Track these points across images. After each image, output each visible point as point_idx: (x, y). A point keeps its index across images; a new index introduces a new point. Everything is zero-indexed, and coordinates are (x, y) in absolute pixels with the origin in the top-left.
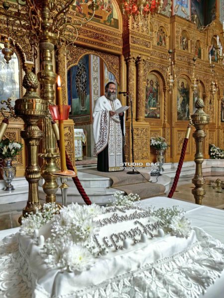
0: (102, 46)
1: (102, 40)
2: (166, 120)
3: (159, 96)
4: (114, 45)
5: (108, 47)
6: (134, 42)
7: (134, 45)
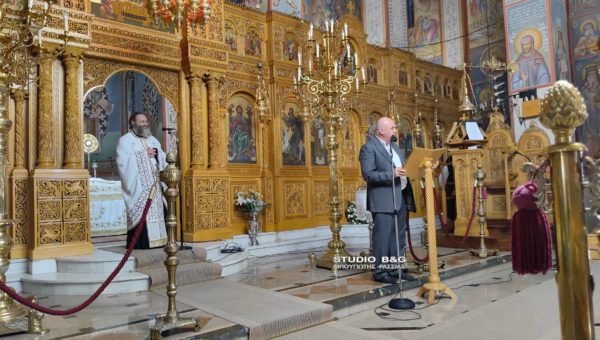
0: (145, 59)
1: (146, 50)
2: (266, 166)
3: (253, 130)
4: (167, 58)
5: (156, 60)
6: (197, 54)
7: (196, 57)
